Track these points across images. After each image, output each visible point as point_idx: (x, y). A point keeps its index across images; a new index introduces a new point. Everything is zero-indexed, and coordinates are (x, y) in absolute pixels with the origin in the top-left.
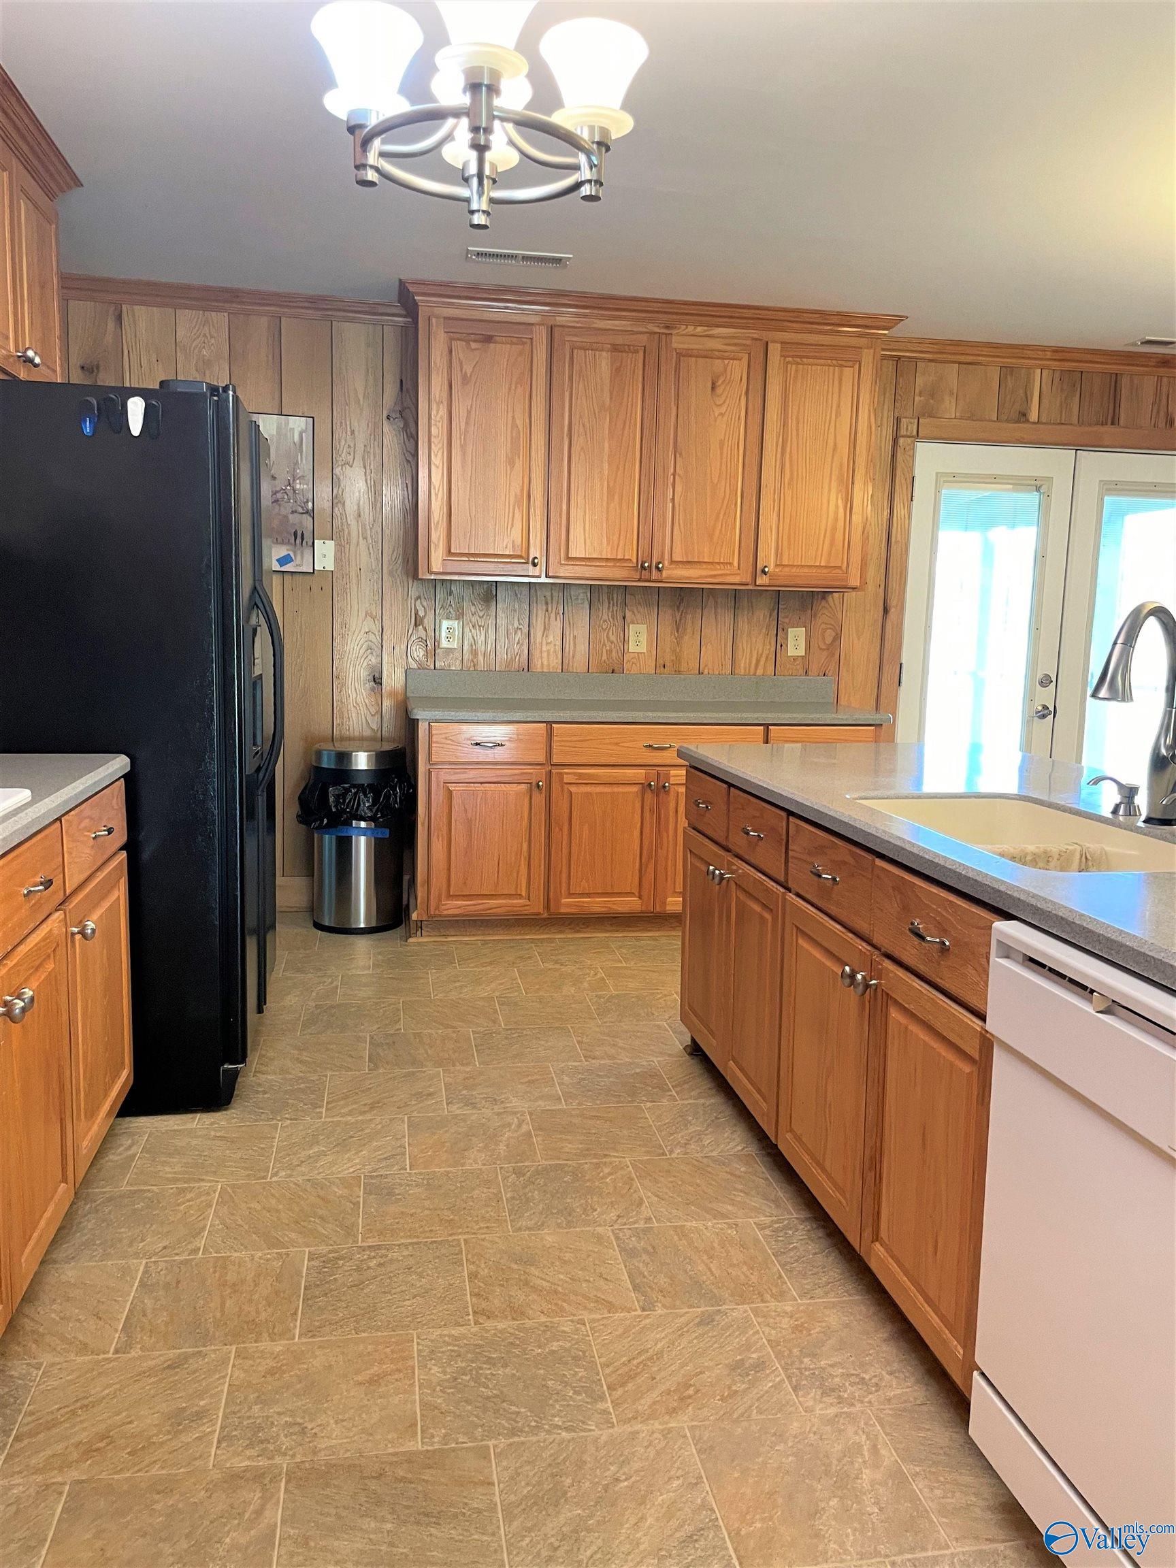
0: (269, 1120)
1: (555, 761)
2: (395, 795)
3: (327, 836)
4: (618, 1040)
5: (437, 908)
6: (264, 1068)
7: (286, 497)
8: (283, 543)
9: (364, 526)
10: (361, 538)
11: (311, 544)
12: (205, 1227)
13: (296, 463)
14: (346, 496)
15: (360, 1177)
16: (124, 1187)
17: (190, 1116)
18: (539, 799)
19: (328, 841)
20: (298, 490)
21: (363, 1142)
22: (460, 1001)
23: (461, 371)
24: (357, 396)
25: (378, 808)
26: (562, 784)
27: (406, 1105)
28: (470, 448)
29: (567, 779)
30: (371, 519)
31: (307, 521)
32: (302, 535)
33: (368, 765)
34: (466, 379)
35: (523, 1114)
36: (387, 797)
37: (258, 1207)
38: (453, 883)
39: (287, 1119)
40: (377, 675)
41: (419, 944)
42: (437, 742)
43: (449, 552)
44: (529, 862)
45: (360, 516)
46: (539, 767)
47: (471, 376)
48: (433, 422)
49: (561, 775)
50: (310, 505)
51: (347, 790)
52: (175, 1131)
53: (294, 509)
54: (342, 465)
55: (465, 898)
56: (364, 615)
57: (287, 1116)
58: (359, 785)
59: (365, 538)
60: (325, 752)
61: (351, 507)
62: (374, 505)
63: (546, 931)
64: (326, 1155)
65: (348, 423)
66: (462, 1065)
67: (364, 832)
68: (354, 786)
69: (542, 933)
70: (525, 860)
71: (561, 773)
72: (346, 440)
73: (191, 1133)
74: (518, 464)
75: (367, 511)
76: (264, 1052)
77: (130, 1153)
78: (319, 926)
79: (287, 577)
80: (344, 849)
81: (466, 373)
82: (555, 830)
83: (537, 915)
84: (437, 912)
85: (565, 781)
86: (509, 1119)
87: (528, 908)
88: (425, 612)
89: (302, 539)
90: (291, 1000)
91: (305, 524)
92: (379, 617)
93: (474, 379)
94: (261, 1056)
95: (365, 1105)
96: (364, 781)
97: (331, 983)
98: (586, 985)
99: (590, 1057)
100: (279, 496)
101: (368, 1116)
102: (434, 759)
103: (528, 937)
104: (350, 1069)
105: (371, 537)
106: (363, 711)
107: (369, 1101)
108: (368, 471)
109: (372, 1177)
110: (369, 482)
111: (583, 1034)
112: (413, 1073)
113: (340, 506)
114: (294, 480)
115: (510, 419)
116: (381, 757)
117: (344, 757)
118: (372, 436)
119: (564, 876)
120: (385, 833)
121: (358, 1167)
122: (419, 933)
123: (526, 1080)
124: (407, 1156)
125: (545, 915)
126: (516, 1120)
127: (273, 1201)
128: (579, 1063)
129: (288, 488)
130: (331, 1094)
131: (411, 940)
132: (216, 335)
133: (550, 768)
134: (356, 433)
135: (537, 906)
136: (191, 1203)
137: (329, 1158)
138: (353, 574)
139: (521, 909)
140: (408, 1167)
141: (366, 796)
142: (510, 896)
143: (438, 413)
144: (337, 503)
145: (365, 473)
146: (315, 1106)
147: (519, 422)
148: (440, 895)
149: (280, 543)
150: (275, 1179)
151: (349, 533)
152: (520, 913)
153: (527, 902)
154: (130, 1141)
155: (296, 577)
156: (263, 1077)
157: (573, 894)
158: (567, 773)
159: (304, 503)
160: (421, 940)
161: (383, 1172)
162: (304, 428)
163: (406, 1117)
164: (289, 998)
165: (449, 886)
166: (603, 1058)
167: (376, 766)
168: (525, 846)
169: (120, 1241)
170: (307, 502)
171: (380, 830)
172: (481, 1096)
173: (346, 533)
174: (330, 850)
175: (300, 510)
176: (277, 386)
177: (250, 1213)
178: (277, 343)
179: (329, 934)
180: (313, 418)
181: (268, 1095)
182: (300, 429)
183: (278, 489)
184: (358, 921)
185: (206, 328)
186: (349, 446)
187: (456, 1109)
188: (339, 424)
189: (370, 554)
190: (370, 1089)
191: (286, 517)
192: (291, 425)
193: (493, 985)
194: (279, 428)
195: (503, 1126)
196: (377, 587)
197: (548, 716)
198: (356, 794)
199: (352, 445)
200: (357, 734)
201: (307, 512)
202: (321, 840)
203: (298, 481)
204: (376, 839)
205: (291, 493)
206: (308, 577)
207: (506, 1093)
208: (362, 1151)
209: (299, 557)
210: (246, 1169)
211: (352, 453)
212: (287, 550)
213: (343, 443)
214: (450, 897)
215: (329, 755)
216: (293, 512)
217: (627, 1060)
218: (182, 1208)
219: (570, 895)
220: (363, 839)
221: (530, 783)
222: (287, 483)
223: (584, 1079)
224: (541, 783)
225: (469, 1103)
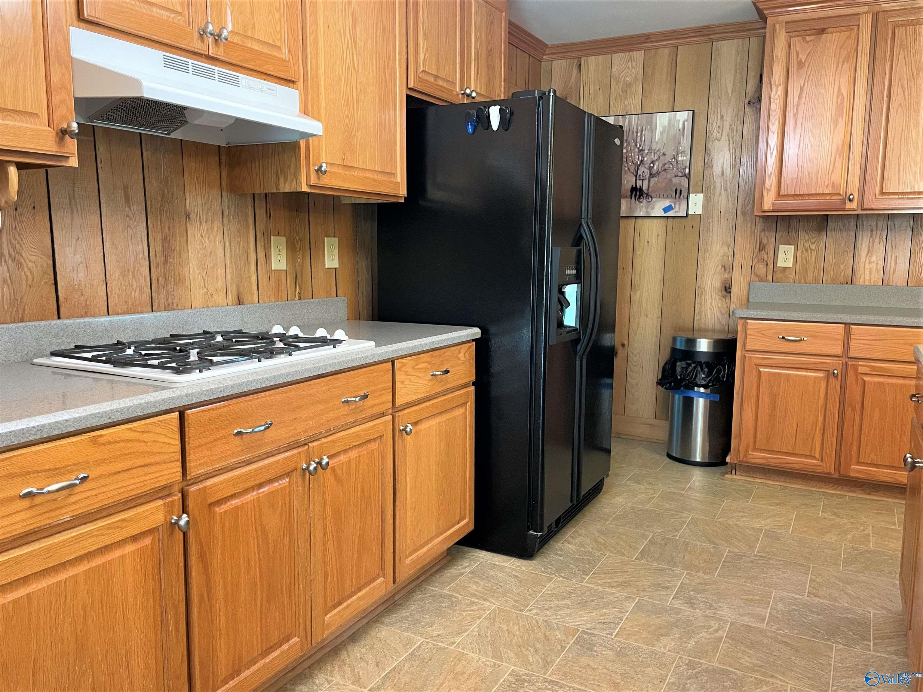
0: (550, 574)
1: (851, 354)
2: (725, 371)
3: (677, 395)
4: (848, 587)
5: (745, 456)
6: (571, 540)
7: (671, 167)
8: (667, 197)
9: (725, 181)
10: (723, 191)
11: (686, 196)
12: (468, 629)
13: (680, 143)
14: (715, 162)
15: (578, 630)
16: (446, 591)
17: (509, 558)
18: (835, 384)
19: (678, 399)
20: (680, 161)
21: (597, 607)
22: (735, 527)
23: (797, 58)
24: (727, 91)
25: (711, 379)
26: (857, 374)
27: (644, 590)
28: (800, 116)
29: (861, 370)
30: (731, 176)
31: (684, 182)
32: (681, 191)
33: (708, 348)
34: (800, 65)
35: (726, 622)
36: (719, 372)
37: (505, 628)
38: (758, 439)
39: (561, 576)
40: (727, 286)
41: (732, 480)
42: (750, 335)
43: (779, 194)
44: (823, 433)
45: (723, 175)
46: (837, 359)
47: (805, 61)
48: (772, 100)
49: (855, 367)
50: (687, 170)
51: (690, 365)
52: (495, 565)
53: (676, 174)
54: (713, 141)
55: (768, 452)
56: (721, 243)
57: (563, 575)
58: (698, 362)
59: (726, 190)
60: (679, 338)
61: (717, 169)
62: (734, 166)
63: (840, 488)
64: (567, 608)
65: (719, 111)
66: (704, 573)
67: (701, 395)
68: (694, 362)
69: (835, 489)
70: (820, 430)
71: (856, 365)
72: (717, 123)
73: (502, 569)
74: (842, 123)
75: (729, 169)
76: (579, 529)
77: (464, 571)
78: (669, 456)
79: (670, 220)
80: (688, 404)
81: (801, 60)
82: (848, 411)
83: (829, 474)
84: (745, 459)
85: (859, 371)
86: (712, 623)
87: (820, 468)
88: (768, 240)
89: (681, 194)
90: (619, 500)
91: (682, 184)
92: (732, 245)
93: (807, 65)
94: (577, 532)
95: (616, 582)
96: (703, 360)
97: (653, 494)
98: (849, 536)
99: (813, 594)
100: (667, 166)
101: (613, 590)
102: (748, 347)
103: (822, 490)
104: (623, 554)
105: (730, 188)
106: (716, 311)
107: (620, 580)
108: (731, 142)
109: (586, 633)
110: (731, 151)
111: (820, 574)
112: (665, 569)
113: (709, 169)
114: (677, 155)
115: (836, 90)
116: (717, 343)
117: (691, 342)
118: (736, 117)
119: (855, 449)
120: (717, 398)
121: (583, 623)
122: (733, 472)
123: (746, 597)
124: (620, 626)
125: (836, 476)
126: (717, 625)
127: (516, 628)
128: (800, 597)
129: (673, 160)
130: (600, 568)
131: (727, 476)
132: (635, 66)
133: (847, 359)
134: (725, 118)
135: (829, 467)
136: (471, 612)
137: (568, 611)
138: (715, 215)
139: (814, 467)
140: (614, 634)
141: (702, 369)
142: (806, 456)
143: (776, 94)
144: (707, 167)
145: (729, 144)
146: (585, 573)
147: (844, 92)
148: (748, 446)
149: (666, 198)
150: (527, 613)
151: (714, 187)
152: (814, 470)
153: (819, 463)
154: (468, 564)
155: (675, 220)
156: (567, 545)
157: (862, 463)
158: (861, 365)
159: (683, 169)
160: (735, 477)
161: (595, 632)
162: (686, 118)
163: (638, 598)
164: (618, 498)
165: (755, 442)
166: (825, 598)
167: (714, 349)
168: (820, 419)
169: (420, 623)
170: (685, 168)
171: (712, 395)
172: (703, 600)
173: (712, 187)
174: (679, 404)
175: (680, 174)
176: (672, 93)
177: (498, 631)
178: (674, 65)
179: (675, 462)
180: (693, 111)
181: (561, 558)
182: (683, 120)
183: (666, 161)
184: (695, 457)
185: (630, 63)
186: (719, 127)
187: (677, 604)
188: (712, 113)
189: (728, 200)
190: (628, 572)
191: (670, 180)
192: (678, 118)
193: (769, 521)
194: (670, 120)
195: (704, 627)
196: (731, 224)
197: (847, 318)
198: (695, 367)
199: (721, 126)
200: (710, 327)
201: (685, 175)
202: (673, 397)
203: (680, 155)
204: (711, 402)
205: (675, 164)
206: (684, 220)
207: (722, 603)
208: (592, 612)
209: (677, 206)
210: (515, 601)
211: (721, 132)
212: (670, 202)
213: (715, 125)
214: (755, 449)
215: (681, 340)
216: (675, 176)
217: (846, 605)
218: (465, 614)
219: (859, 463)
220: (701, 401)
221: (828, 371)
222: (672, 157)
223: (796, 610)
224: (836, 372)
225: (690, 602)
